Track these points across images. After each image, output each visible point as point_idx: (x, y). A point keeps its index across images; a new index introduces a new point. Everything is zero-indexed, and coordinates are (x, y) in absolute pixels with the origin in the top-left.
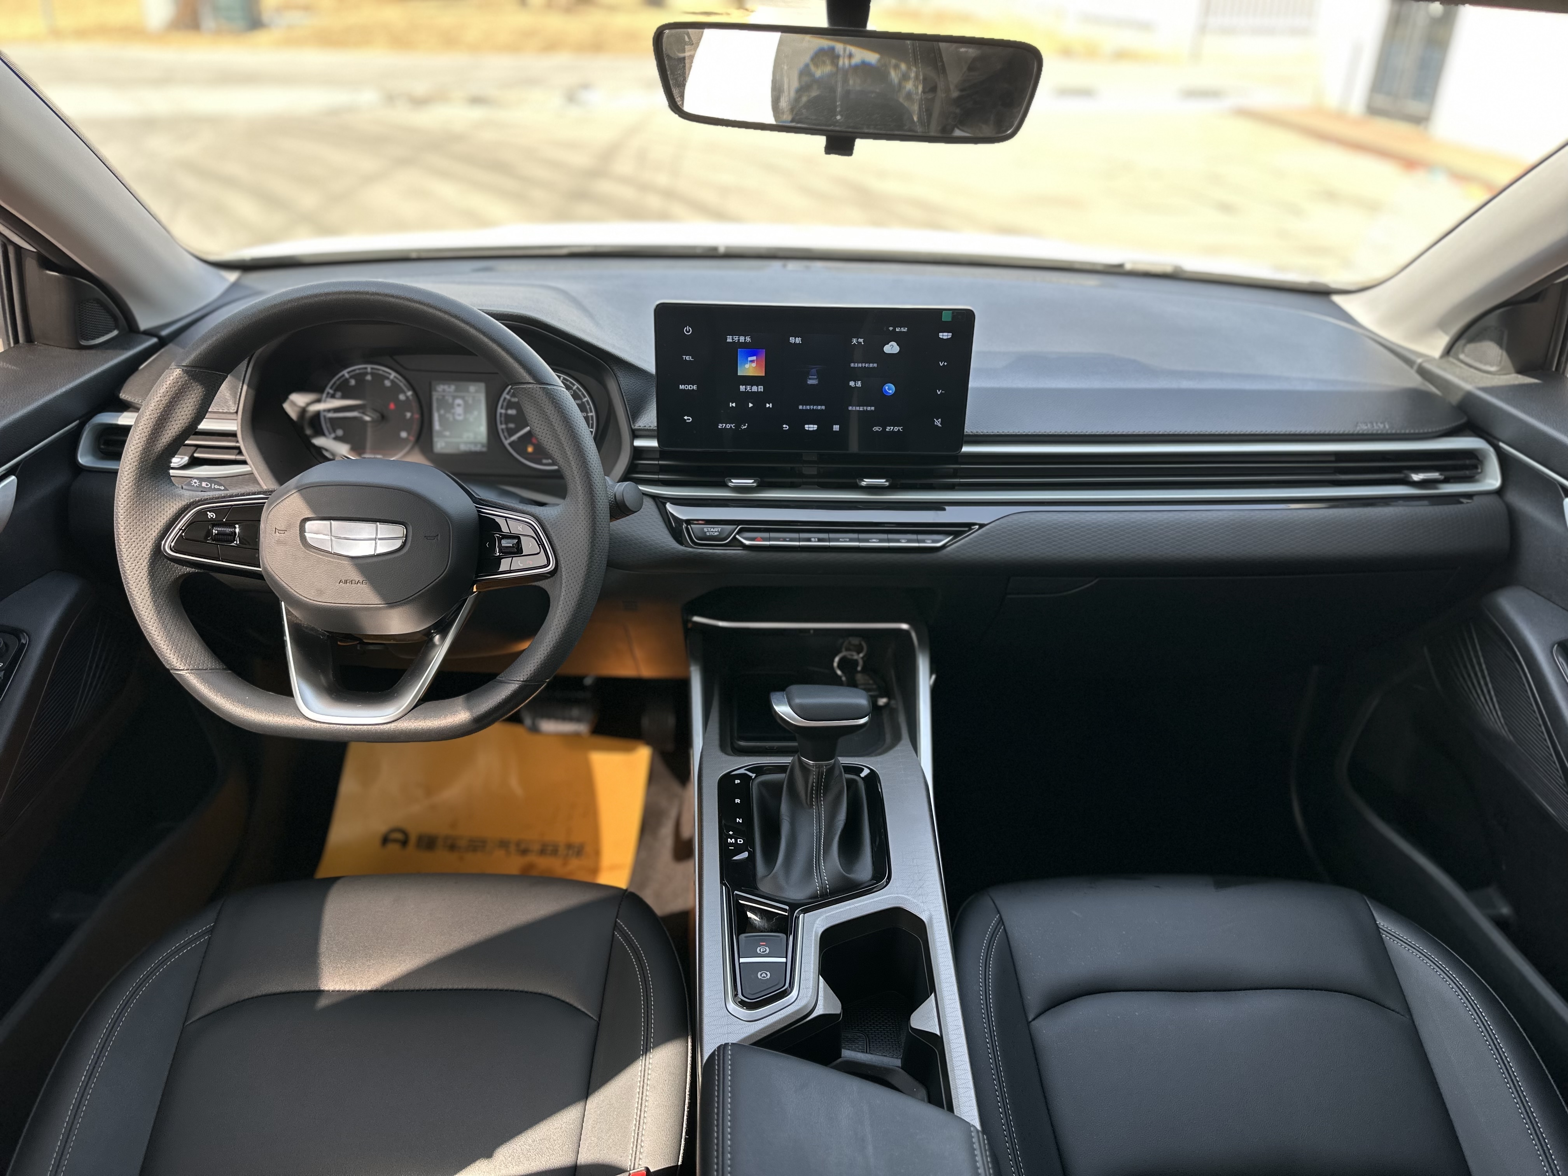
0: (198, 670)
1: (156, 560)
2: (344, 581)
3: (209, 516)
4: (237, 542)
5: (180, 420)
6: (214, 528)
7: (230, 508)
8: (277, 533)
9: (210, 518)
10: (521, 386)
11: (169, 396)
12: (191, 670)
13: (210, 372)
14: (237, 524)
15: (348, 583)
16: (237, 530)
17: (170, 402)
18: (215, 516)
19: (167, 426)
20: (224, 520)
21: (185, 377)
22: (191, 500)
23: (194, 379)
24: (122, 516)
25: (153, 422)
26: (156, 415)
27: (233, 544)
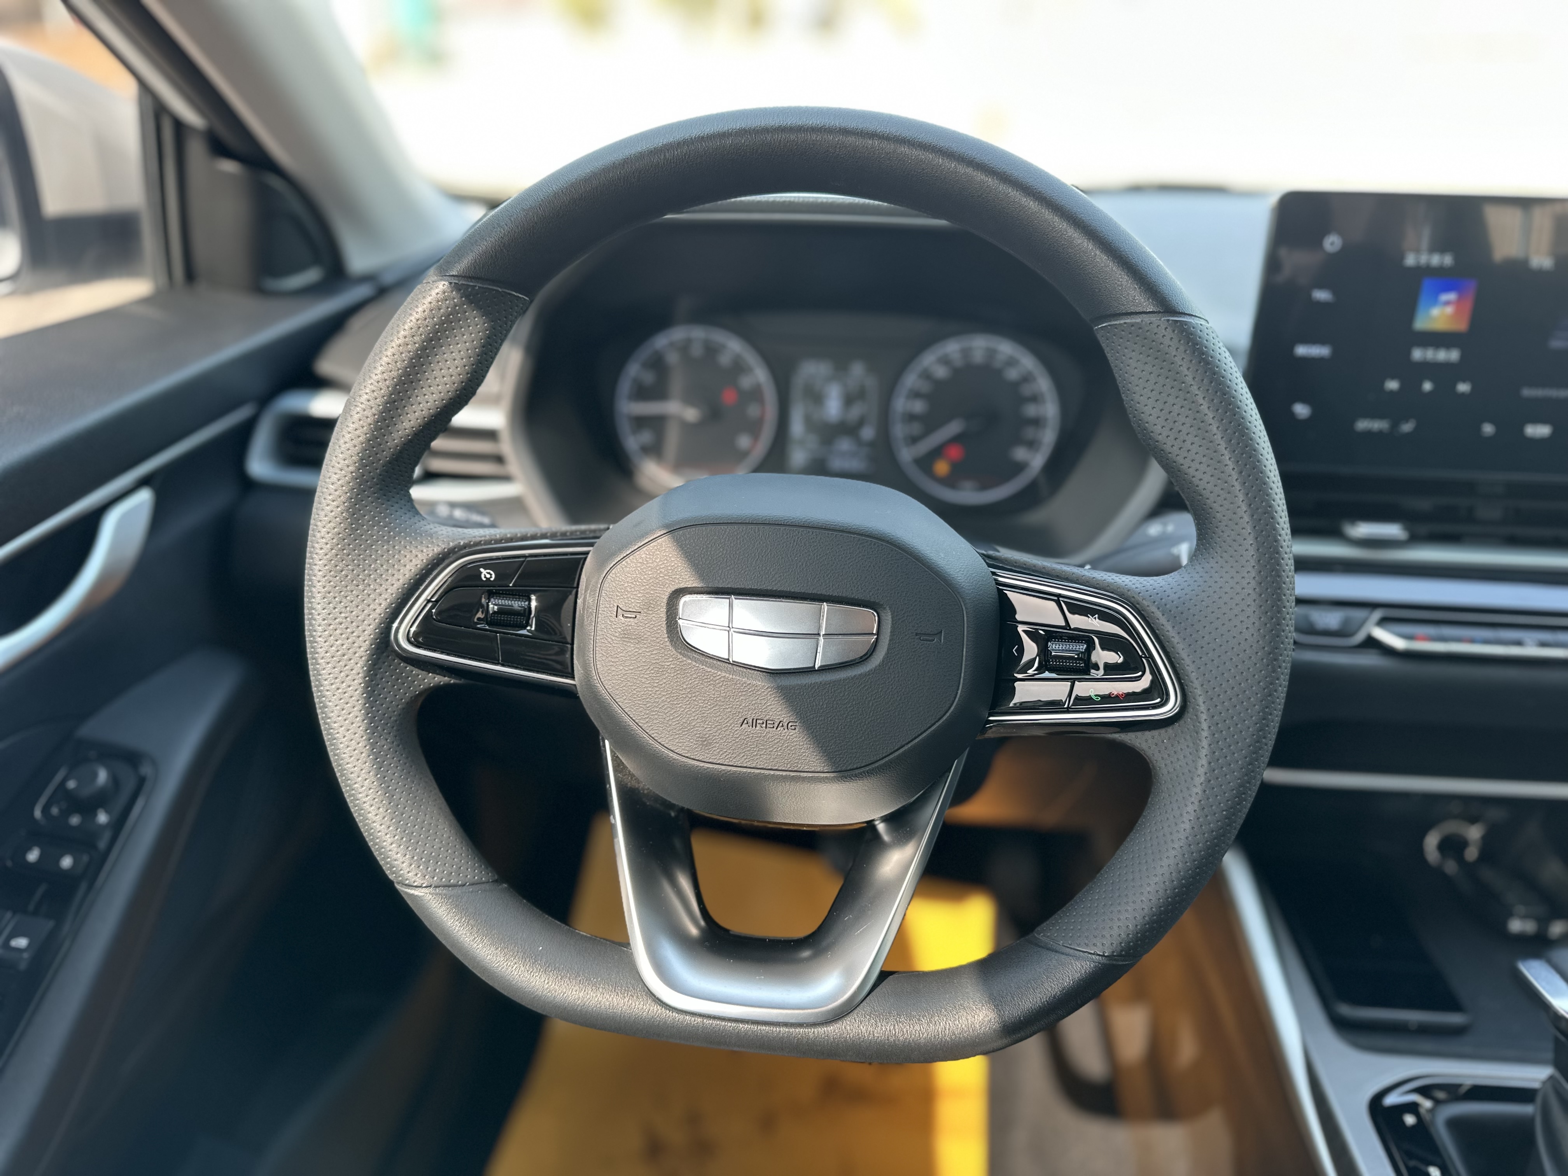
0: (449, 886)
1: (381, 660)
2: (750, 721)
3: (483, 576)
4: (531, 627)
5: (438, 385)
6: (492, 600)
7: (524, 561)
8: (620, 617)
9: (484, 579)
10: (1128, 321)
11: (421, 335)
12: (436, 887)
13: (500, 290)
14: (534, 592)
15: (758, 726)
16: (534, 604)
17: (423, 349)
18: (493, 576)
19: (414, 397)
20: (511, 585)
21: (454, 299)
22: (451, 544)
23: (470, 302)
24: (321, 573)
25: (388, 388)
26: (394, 374)
27: (524, 632)
